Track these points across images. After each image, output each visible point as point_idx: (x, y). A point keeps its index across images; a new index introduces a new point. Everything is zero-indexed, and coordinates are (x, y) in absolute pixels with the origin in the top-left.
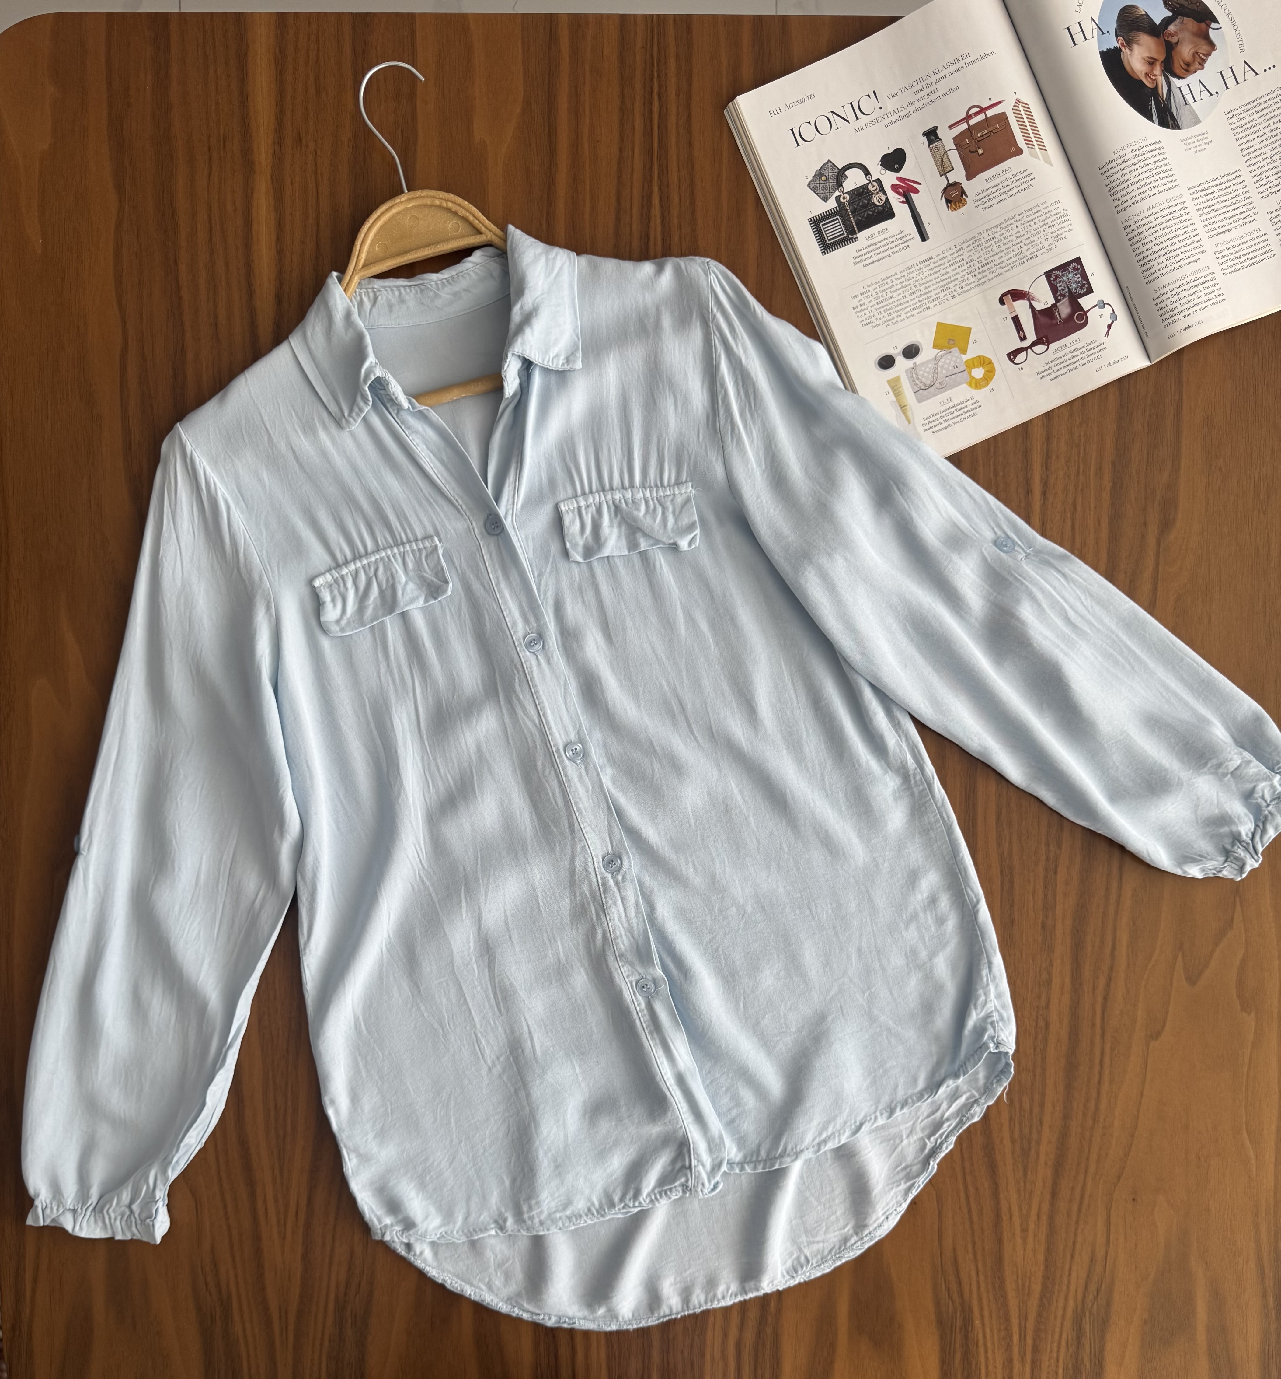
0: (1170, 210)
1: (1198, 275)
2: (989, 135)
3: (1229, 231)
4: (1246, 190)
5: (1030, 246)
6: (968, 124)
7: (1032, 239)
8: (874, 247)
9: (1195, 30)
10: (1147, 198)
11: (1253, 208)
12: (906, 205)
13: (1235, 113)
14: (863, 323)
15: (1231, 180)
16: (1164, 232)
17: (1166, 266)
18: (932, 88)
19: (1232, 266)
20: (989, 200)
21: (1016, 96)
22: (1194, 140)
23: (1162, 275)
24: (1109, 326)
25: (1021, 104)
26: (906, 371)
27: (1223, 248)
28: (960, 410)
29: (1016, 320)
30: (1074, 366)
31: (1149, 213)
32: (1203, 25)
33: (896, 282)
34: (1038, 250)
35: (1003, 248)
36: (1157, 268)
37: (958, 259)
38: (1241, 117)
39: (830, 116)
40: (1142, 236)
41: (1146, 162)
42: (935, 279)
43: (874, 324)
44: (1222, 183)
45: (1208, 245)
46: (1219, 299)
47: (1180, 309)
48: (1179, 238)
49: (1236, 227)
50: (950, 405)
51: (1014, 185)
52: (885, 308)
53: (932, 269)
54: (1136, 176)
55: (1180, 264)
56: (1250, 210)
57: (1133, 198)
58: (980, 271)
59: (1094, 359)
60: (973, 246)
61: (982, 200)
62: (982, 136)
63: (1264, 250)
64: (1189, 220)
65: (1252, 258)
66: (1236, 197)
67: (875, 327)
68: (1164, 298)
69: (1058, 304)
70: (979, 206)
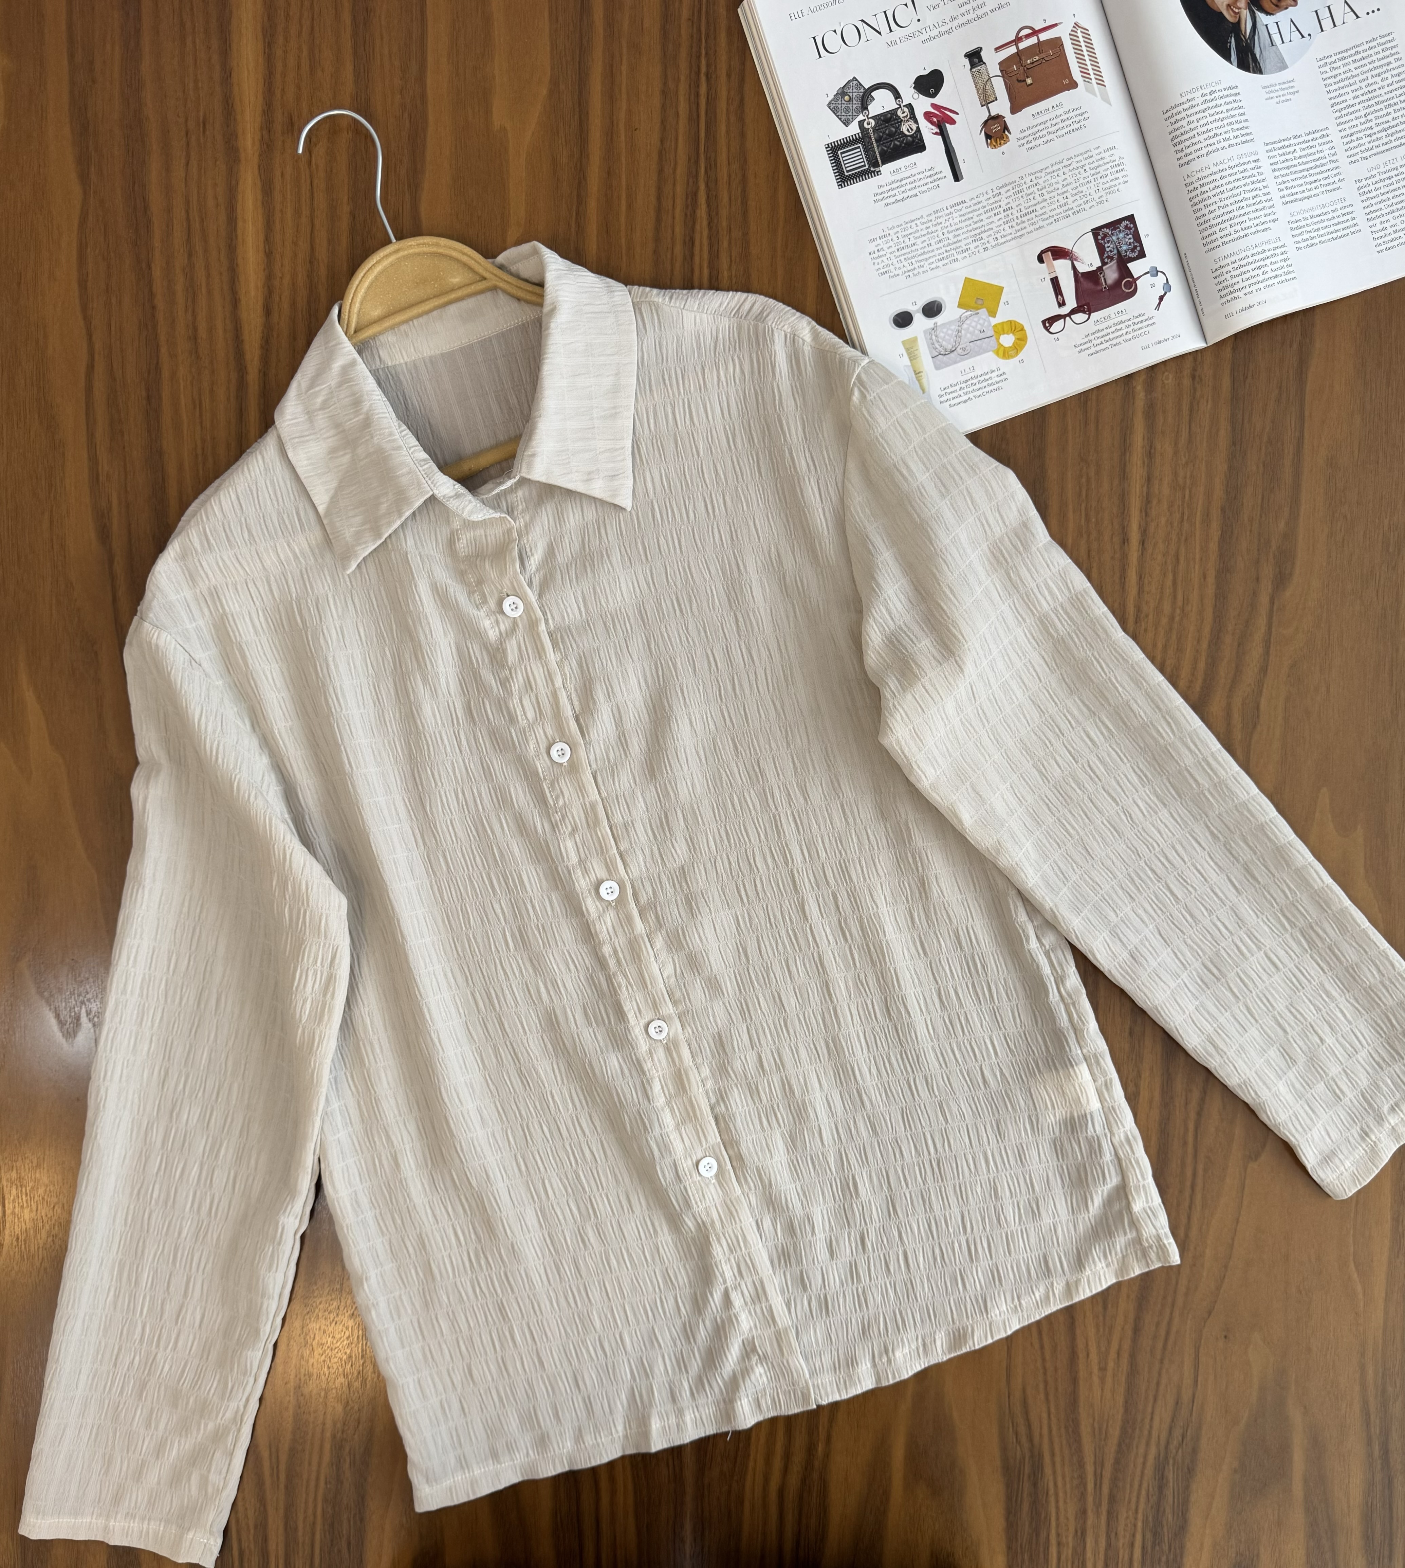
0: (1241, 169)
1: (1266, 247)
2: (1040, 63)
3: (1308, 197)
4: (1333, 151)
5: (1077, 197)
6: (1017, 48)
7: (1080, 189)
8: (899, 184)
10: (1214, 151)
11: (1339, 174)
12: (940, 137)
13: (1329, 60)
14: (879, 271)
15: (1316, 139)
16: (1230, 194)
17: (1230, 234)
18: (980, 2)
19: (1307, 240)
20: (1035, 139)
21: (1075, 20)
22: (1277, 88)
23: (1224, 243)
24: (1161, 298)
25: (1080, 30)
26: (925, 332)
27: (1300, 217)
28: (983, 381)
29: (1055, 283)
30: (1117, 341)
31: (1215, 169)
33: (921, 227)
34: (1087, 202)
35: (1047, 196)
36: (1219, 235)
37: (994, 206)
38: (1335, 65)
39: (860, 25)
40: (1205, 196)
41: (1218, 110)
42: (967, 226)
43: (892, 274)
44: (1305, 142)
45: (1282, 212)
46: (1287, 277)
47: (1241, 285)
48: (1248, 202)
49: (1317, 195)
50: (972, 375)
51: (1064, 124)
52: (906, 256)
53: (964, 215)
54: (1204, 125)
55: (1246, 232)
56: (1335, 175)
57: (1199, 150)
58: (1019, 221)
59: (1140, 335)
60: (1012, 191)
61: (1027, 139)
62: (1032, 63)
63: (1347, 224)
64: (1262, 181)
65: (1332, 233)
66: (1320, 159)
67: (893, 277)
68: (1223, 271)
69: (1104, 268)
70: (1023, 145)
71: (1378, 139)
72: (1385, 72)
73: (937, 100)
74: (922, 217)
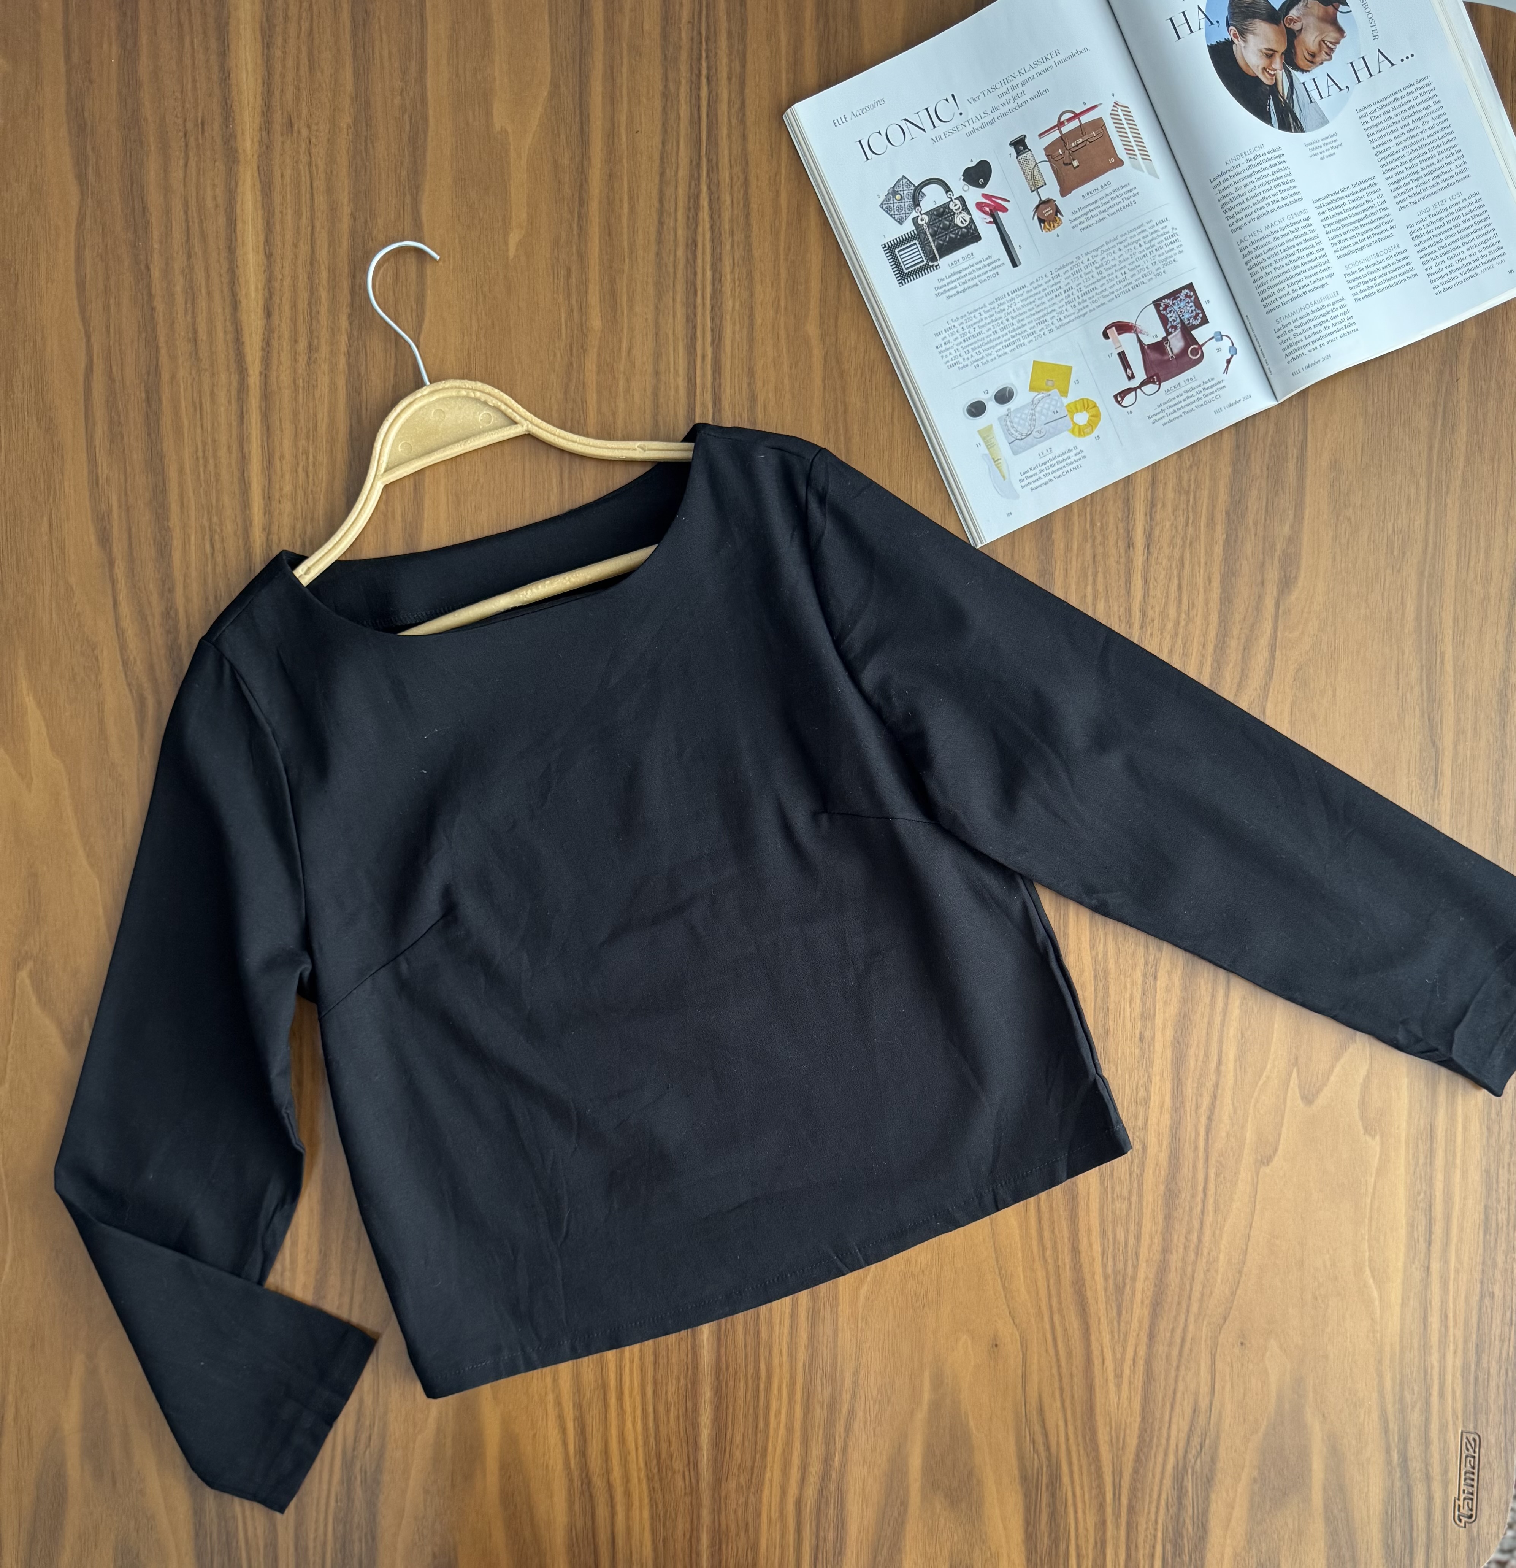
0: (1292, 228)
1: (1325, 303)
2: (1084, 144)
3: (1362, 248)
4: (1382, 200)
5: (1135, 271)
6: (1061, 132)
7: (1137, 264)
8: (958, 276)
9: (1320, 14)
10: (1264, 215)
11: (1390, 221)
12: (994, 226)
13: (1368, 110)
14: (948, 364)
15: (1364, 189)
16: (1283, 255)
17: (1288, 294)
18: (1019, 91)
19: (1365, 290)
20: (1087, 219)
21: (1116, 98)
22: (1321, 143)
23: (1283, 304)
25: (1119, 107)
26: (1000, 419)
27: (1355, 268)
28: (1061, 462)
29: (1122, 356)
30: (1190, 408)
31: (1267, 232)
32: (1330, 9)
33: (984, 316)
34: (1143, 276)
35: (1105, 274)
36: (1278, 295)
37: (1054, 288)
38: (1376, 114)
39: (904, 124)
40: (1259, 259)
41: (1264, 173)
42: (1030, 310)
43: (961, 366)
44: (1353, 194)
45: (1337, 267)
46: (1349, 330)
47: (1304, 342)
48: (1302, 261)
49: (1370, 244)
50: (1051, 456)
51: (1114, 202)
52: (973, 346)
53: (1025, 300)
54: (1252, 190)
55: (1304, 290)
56: (1387, 223)
57: (1249, 215)
58: (1080, 300)
59: (1212, 400)
60: (1071, 272)
61: (1079, 220)
62: (1077, 146)
63: (1403, 270)
65: (1389, 280)
66: (1370, 208)
67: (962, 368)
68: (1287, 329)
69: (1169, 338)
70: (1077, 226)
71: (1425, 183)
72: (1425, 116)
74: (985, 306)
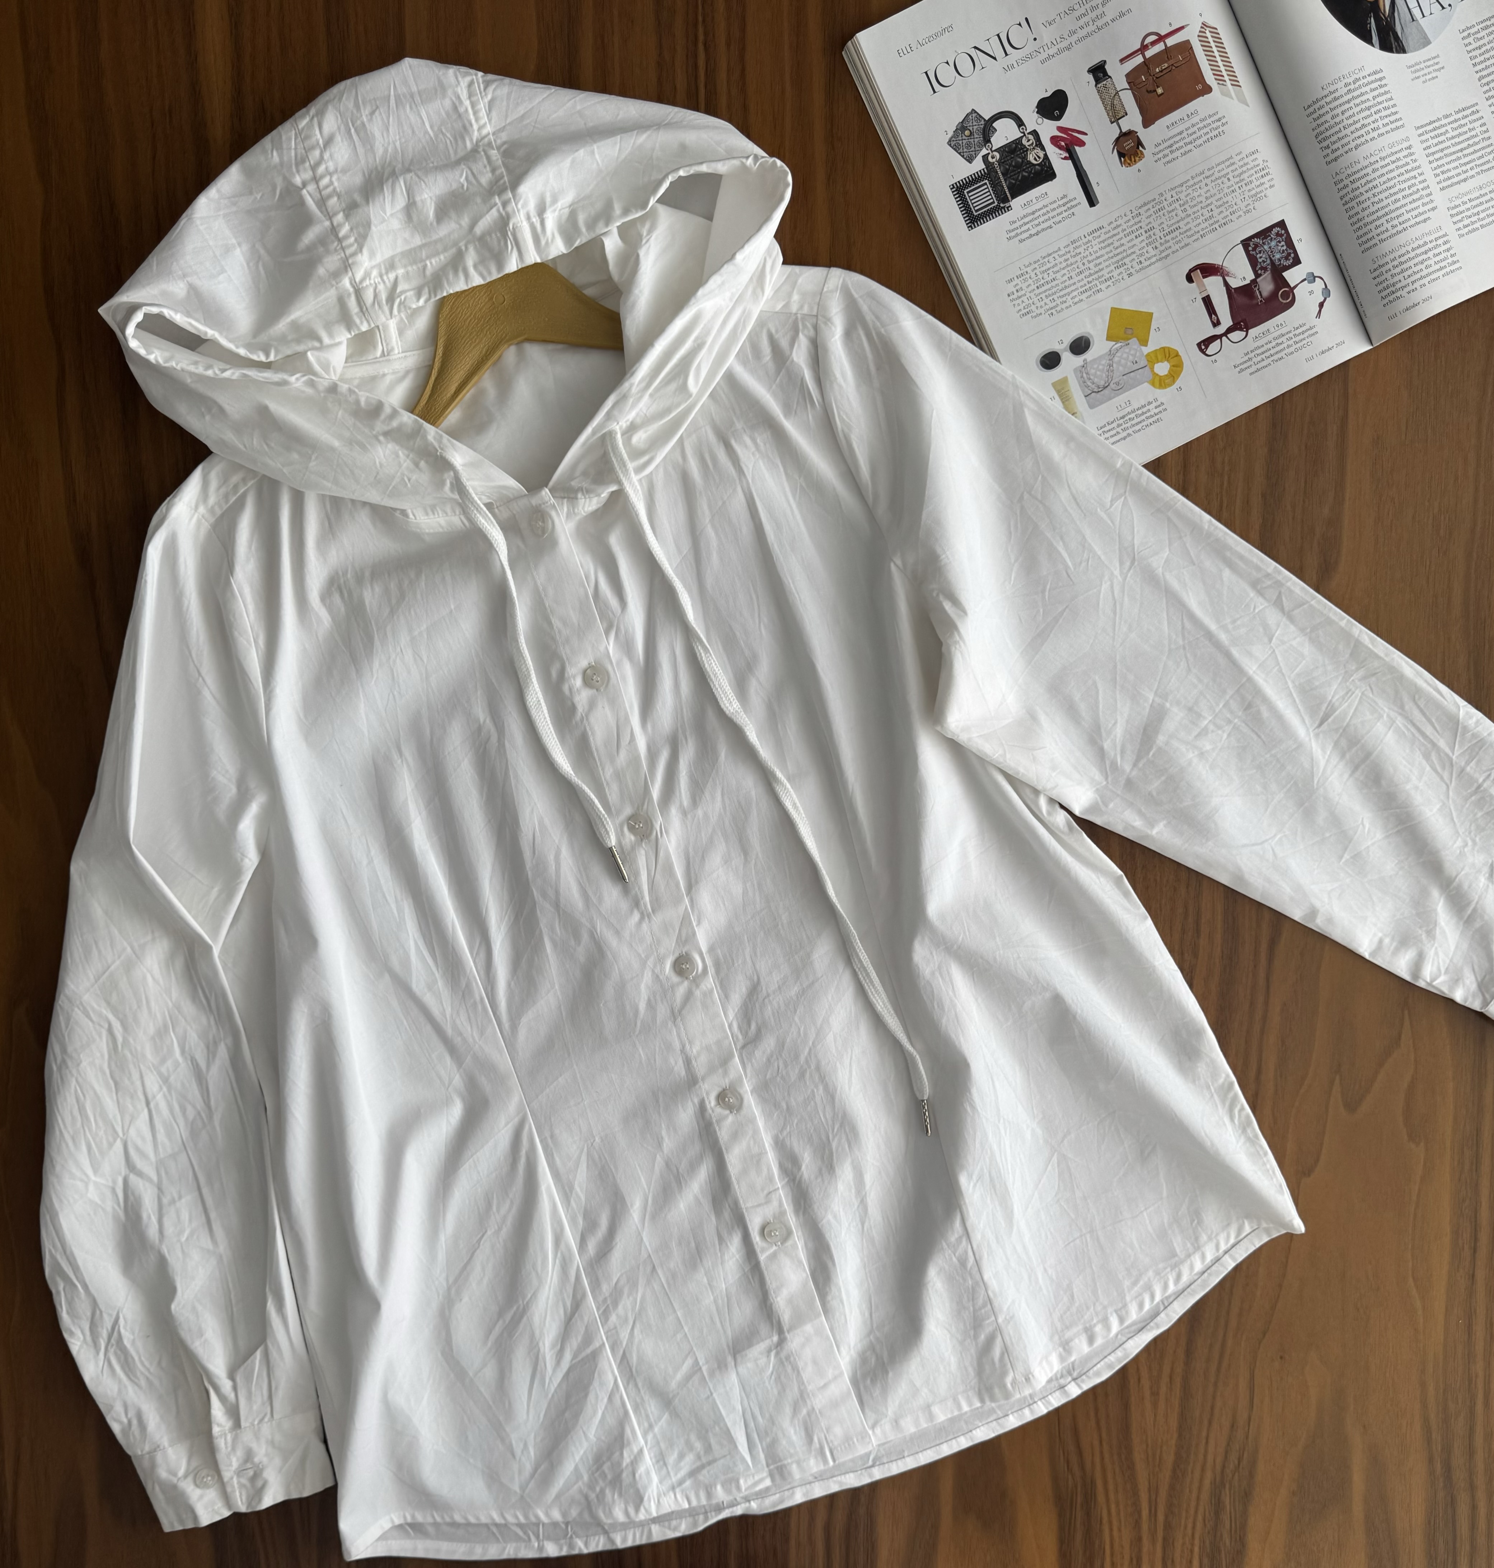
0: (1393, 158)
1: (1427, 239)
2: (1169, 70)
3: (1465, 180)
4: (1484, 128)
5: (1222, 209)
6: (1144, 56)
7: (1225, 200)
8: (1031, 217)
10: (1364, 144)
12: (1070, 161)
13: (1472, 31)
14: (1021, 313)
15: (1467, 116)
16: (1384, 186)
17: (1388, 230)
18: (1098, 12)
19: (1469, 225)
20: (1172, 152)
21: (1202, 20)
22: (1422, 66)
23: (1383, 240)
24: (1321, 305)
25: (1208, 30)
27: (1459, 202)
28: (1141, 415)
29: (1207, 302)
30: (1279, 356)
31: (1367, 162)
33: (1059, 260)
34: (1234, 213)
35: (1190, 211)
36: (1376, 232)
37: (1134, 228)
38: (1479, 36)
39: (973, 52)
40: (1358, 192)
41: (1363, 98)
42: (1107, 253)
43: (1034, 314)
44: (1456, 121)
45: (1440, 199)
46: (1452, 268)
47: (1404, 282)
48: (1404, 193)
49: (1473, 176)
50: (1129, 409)
51: (1202, 132)
52: (1047, 293)
53: (1103, 242)
54: (1350, 117)
55: (1406, 225)
56: (1490, 153)
57: (1347, 144)
58: (1162, 241)
59: (1303, 347)
60: (1153, 210)
61: (1163, 153)
62: (1161, 71)
64: (1416, 168)
66: (1474, 136)
67: (1035, 317)
68: (1384, 269)
69: (1258, 280)
70: (1160, 159)
73: (1062, 123)
74: (1059, 249)
